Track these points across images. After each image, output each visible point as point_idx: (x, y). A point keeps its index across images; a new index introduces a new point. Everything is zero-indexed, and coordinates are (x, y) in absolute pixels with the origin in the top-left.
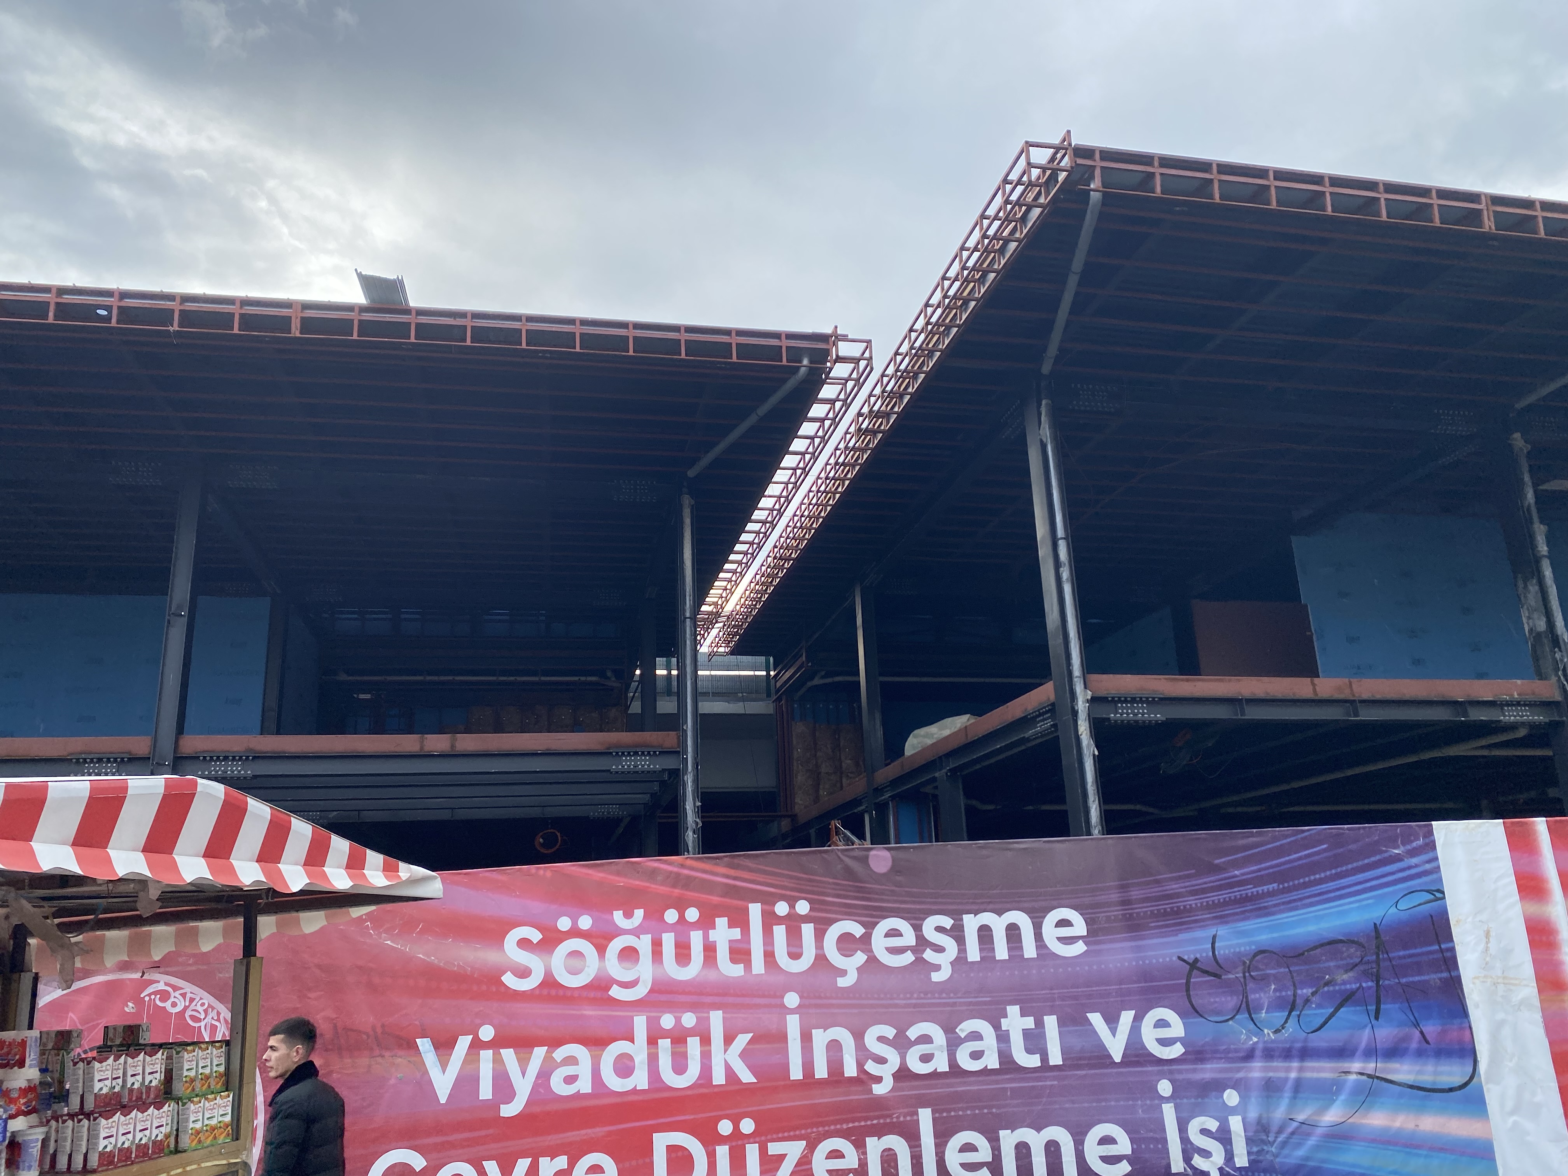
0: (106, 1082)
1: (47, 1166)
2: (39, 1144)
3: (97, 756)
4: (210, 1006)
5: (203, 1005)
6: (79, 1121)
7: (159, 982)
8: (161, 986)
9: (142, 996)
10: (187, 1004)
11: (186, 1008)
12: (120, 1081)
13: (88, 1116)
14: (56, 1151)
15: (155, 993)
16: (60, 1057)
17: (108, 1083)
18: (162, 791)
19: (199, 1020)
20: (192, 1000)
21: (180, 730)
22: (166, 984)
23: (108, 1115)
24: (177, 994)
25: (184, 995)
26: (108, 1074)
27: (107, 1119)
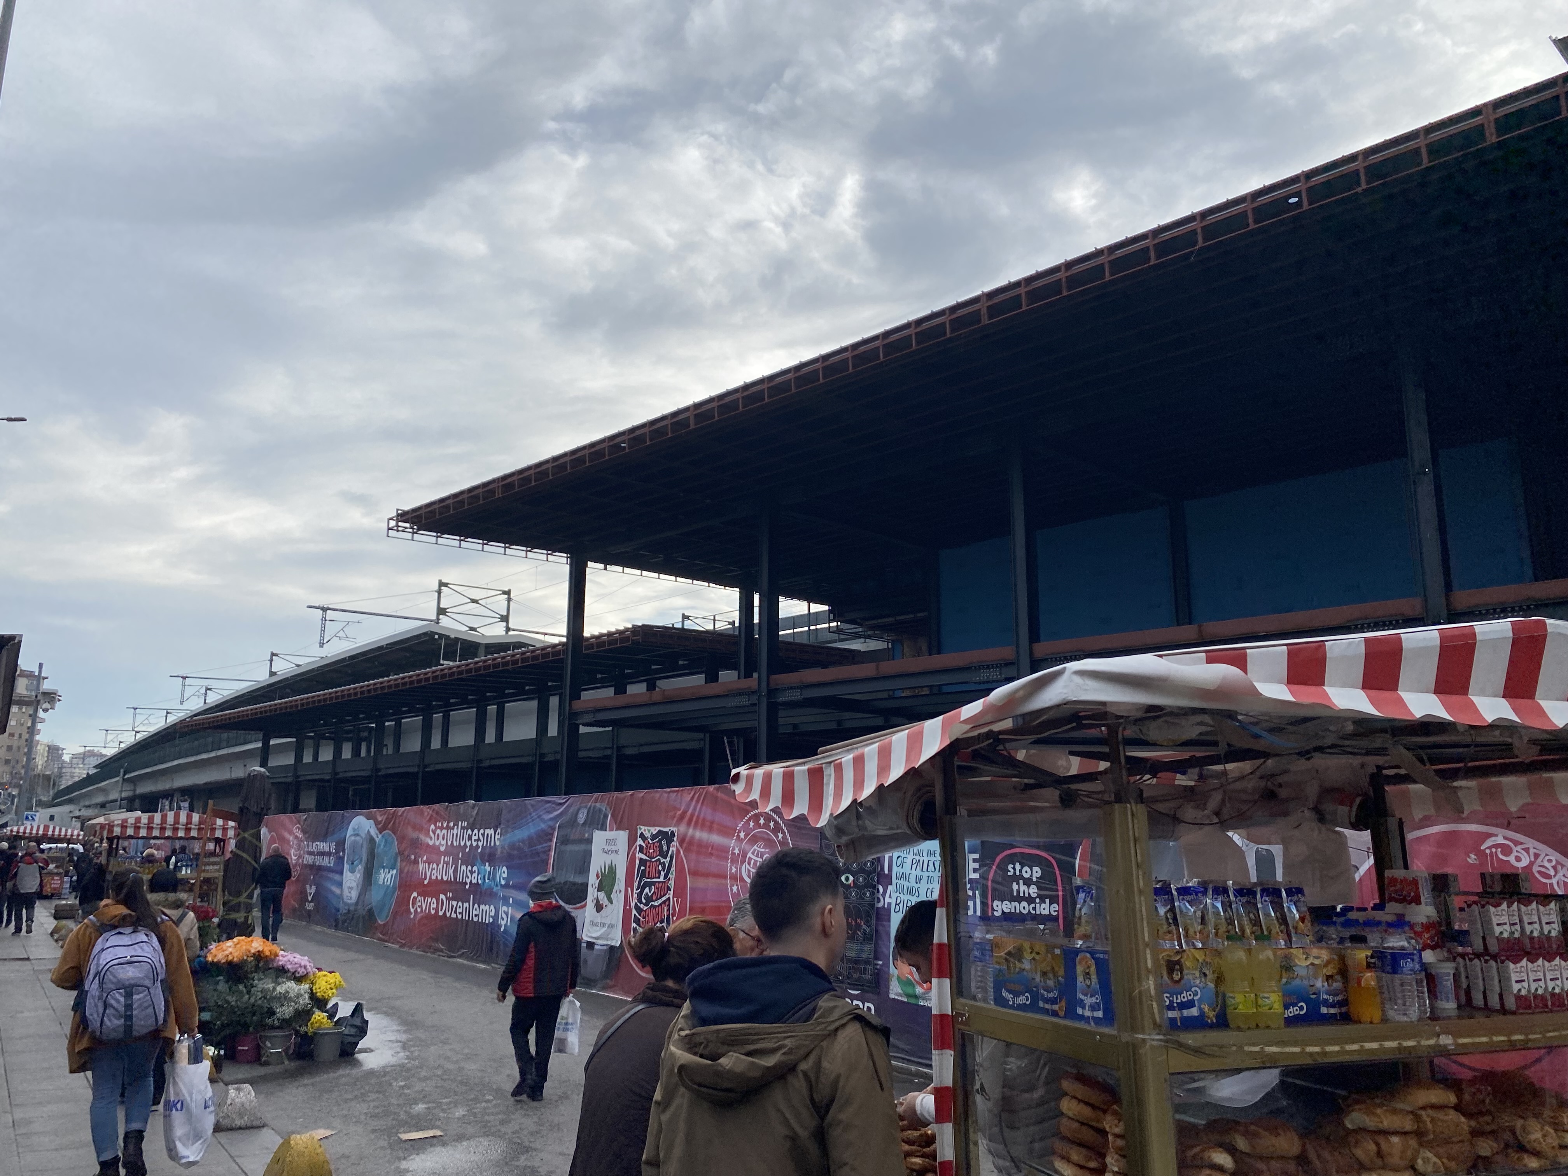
0: (1505, 927)
1: (1463, 999)
2: (1451, 977)
3: (1374, 620)
4: (1558, 862)
5: (1550, 861)
6: (1486, 961)
7: (1496, 836)
8: (1500, 840)
9: (1482, 848)
10: (1533, 859)
11: (1532, 863)
12: (1518, 927)
13: (1494, 957)
14: (1469, 986)
15: (1497, 846)
16: (1442, 898)
17: (1507, 927)
18: (1511, 635)
19: (1549, 877)
20: (1537, 856)
21: (1448, 587)
22: (1505, 838)
23: (1516, 960)
24: (1519, 848)
25: (1527, 850)
26: (1505, 919)
27: (1515, 963)
